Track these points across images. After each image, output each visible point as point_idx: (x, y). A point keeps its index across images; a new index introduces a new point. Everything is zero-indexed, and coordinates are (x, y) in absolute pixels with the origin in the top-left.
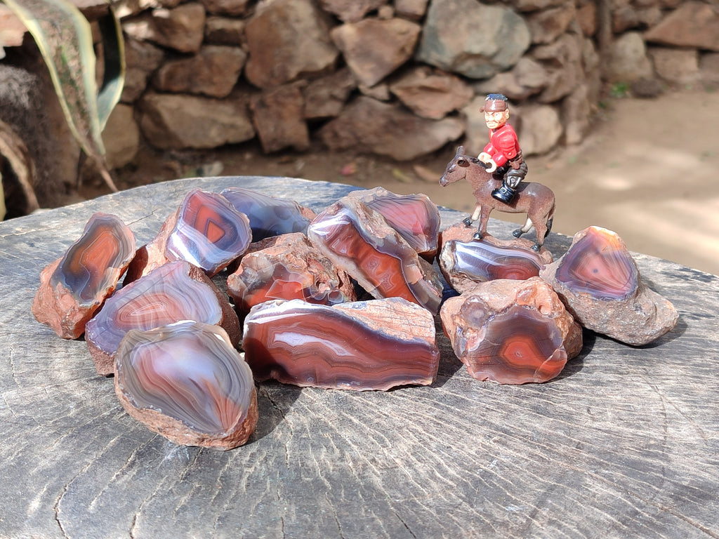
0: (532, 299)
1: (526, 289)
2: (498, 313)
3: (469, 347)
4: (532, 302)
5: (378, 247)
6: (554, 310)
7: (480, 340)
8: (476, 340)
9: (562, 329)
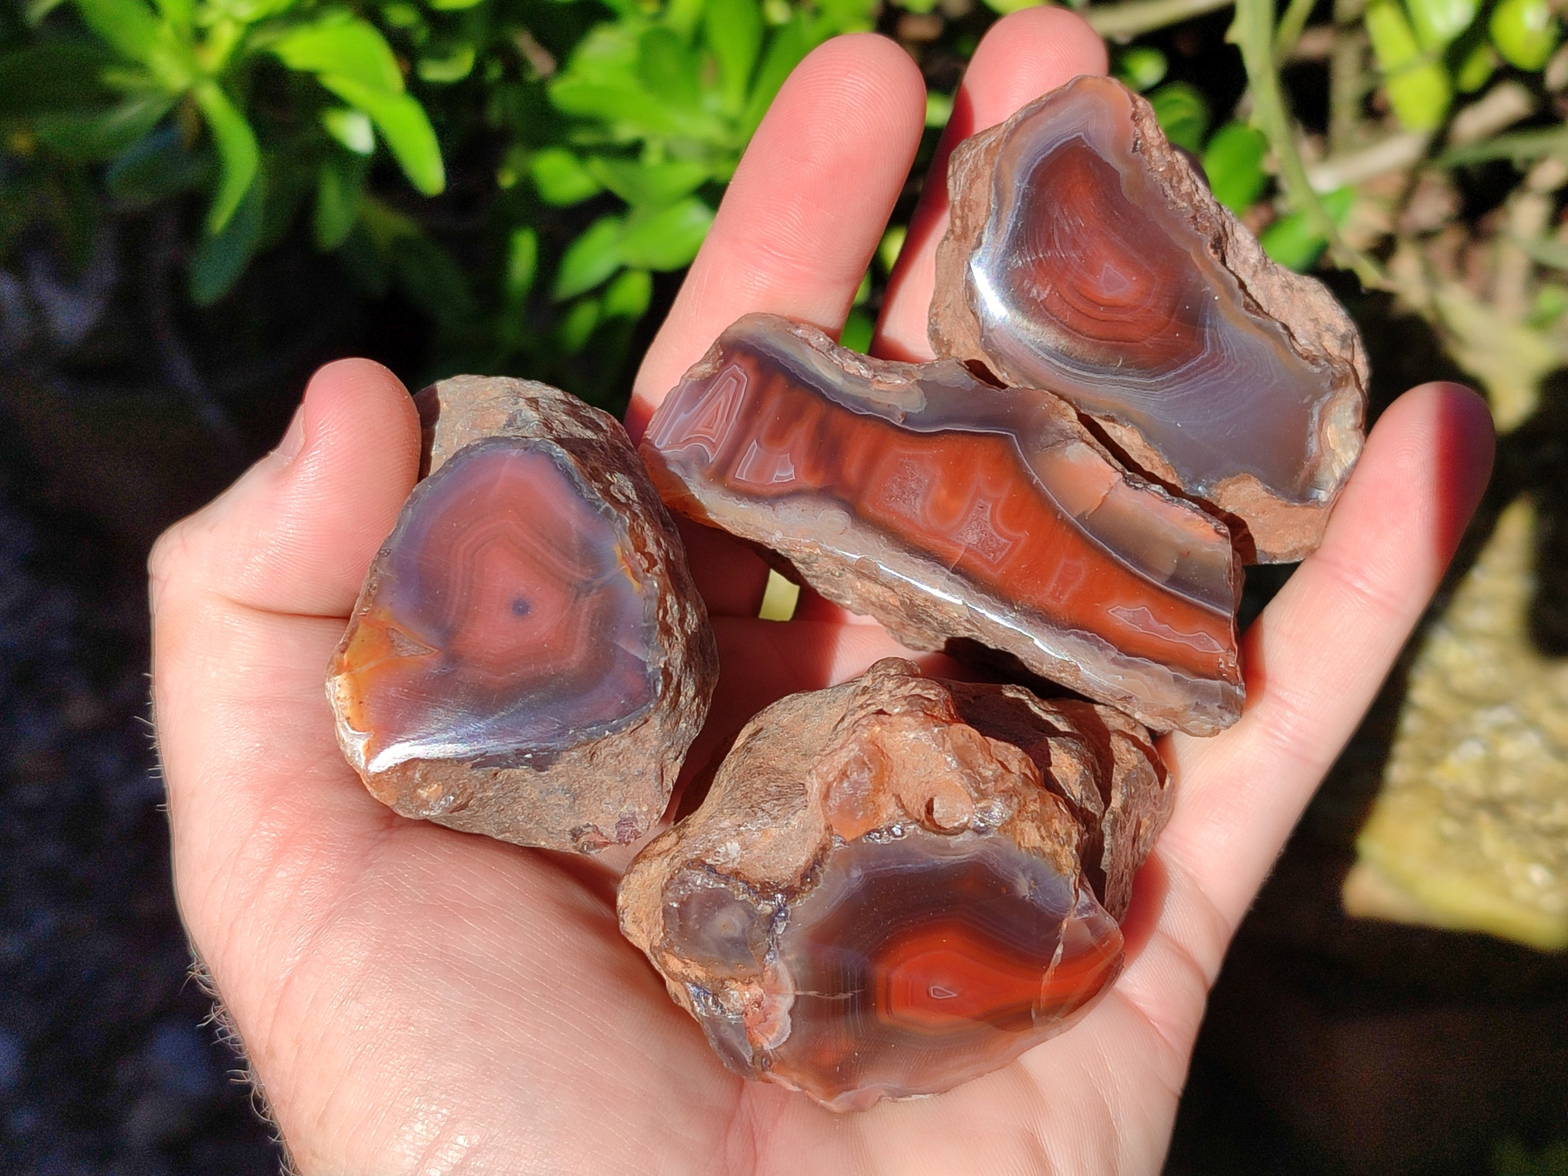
0: (882, 799)
1: (844, 775)
2: (791, 893)
3: (762, 1039)
4: (890, 810)
5: (907, 418)
6: (983, 795)
7: (785, 1002)
8: (772, 1007)
9: (1048, 846)
